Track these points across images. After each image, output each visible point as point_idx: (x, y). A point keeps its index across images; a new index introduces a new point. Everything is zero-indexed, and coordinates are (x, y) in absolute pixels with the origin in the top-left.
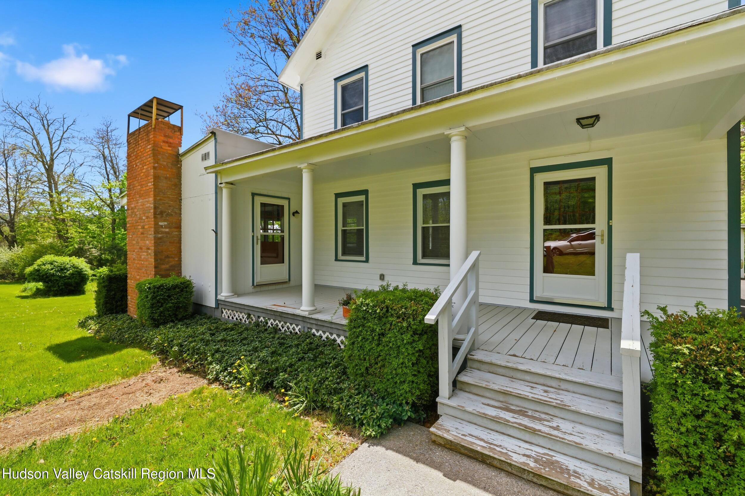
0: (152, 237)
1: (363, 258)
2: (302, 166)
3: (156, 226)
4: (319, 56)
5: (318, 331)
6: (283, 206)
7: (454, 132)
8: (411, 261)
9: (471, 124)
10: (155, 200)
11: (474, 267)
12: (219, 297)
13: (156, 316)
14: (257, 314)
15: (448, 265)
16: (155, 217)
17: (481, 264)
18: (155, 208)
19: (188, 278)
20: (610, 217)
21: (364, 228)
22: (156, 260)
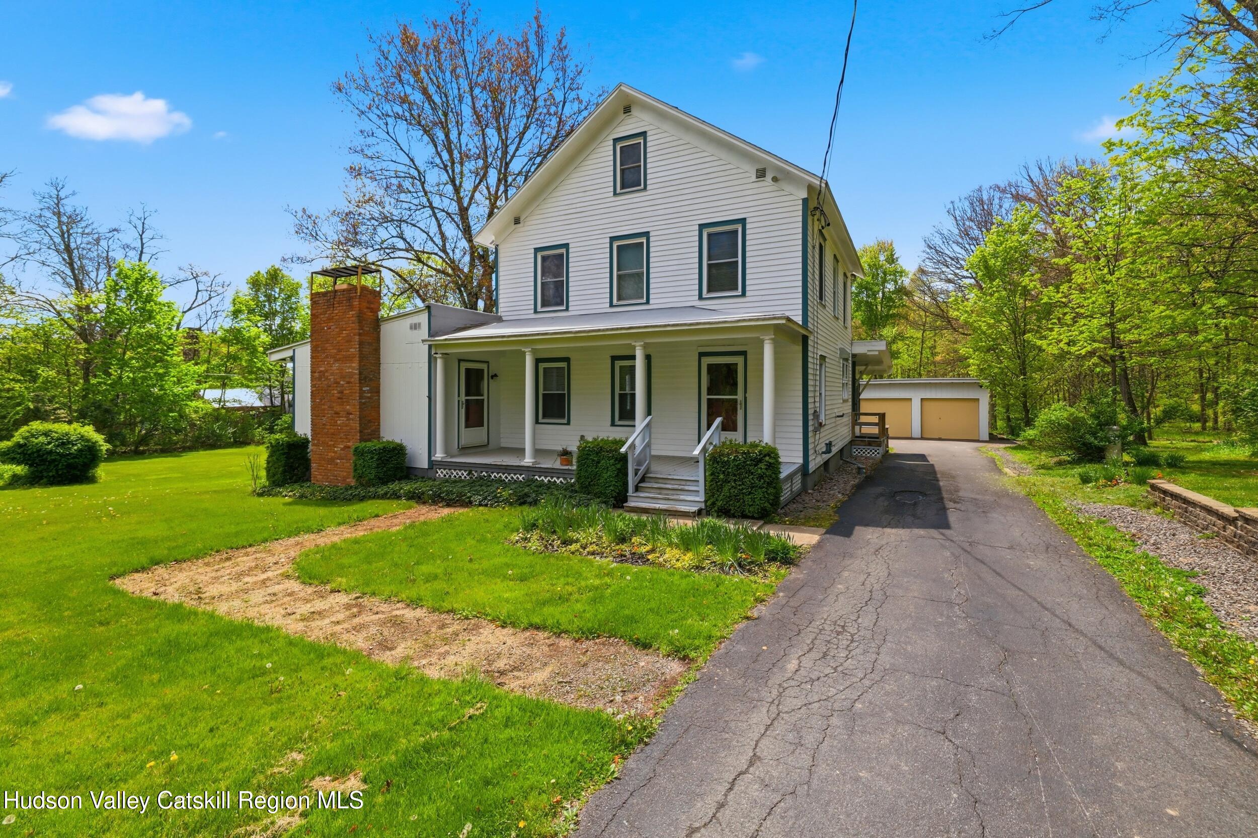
0: (356, 403)
1: (565, 421)
2: (526, 350)
3: (361, 392)
4: (517, 221)
5: (540, 477)
6: (483, 370)
7: (637, 344)
8: (610, 423)
9: (648, 341)
10: (360, 366)
11: (648, 425)
12: (433, 458)
13: (381, 475)
14: (479, 470)
15: (634, 426)
16: (360, 383)
17: (653, 425)
18: (360, 374)
19: (399, 442)
20: (745, 392)
21: (566, 392)
22: (360, 424)
